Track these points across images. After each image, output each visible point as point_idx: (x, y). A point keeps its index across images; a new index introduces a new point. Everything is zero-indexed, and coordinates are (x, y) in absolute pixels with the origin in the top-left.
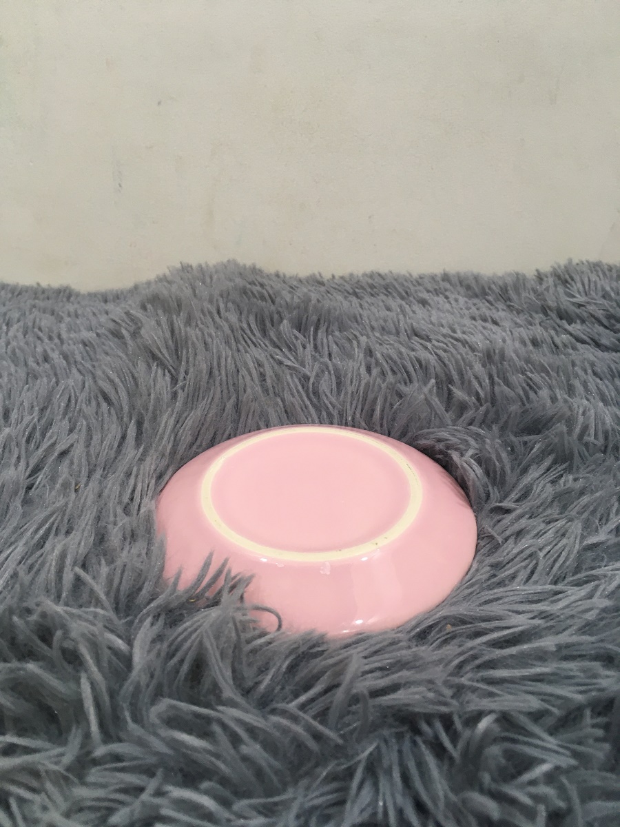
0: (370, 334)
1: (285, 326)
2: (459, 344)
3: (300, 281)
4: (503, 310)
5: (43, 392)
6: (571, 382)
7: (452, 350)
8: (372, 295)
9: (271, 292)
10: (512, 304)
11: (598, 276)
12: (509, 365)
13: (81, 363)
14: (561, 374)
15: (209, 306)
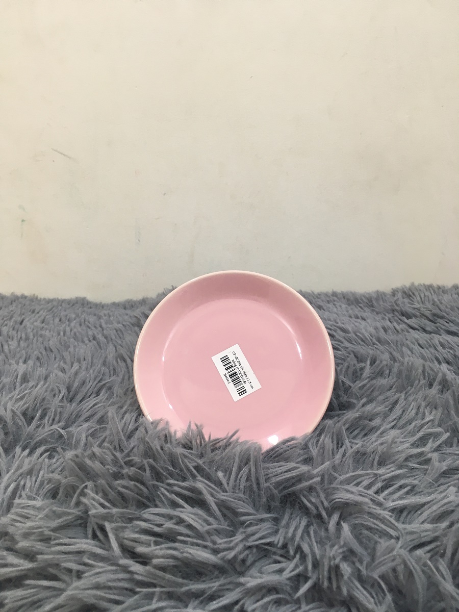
4: (369, 312)
10: (373, 309)
11: (431, 293)
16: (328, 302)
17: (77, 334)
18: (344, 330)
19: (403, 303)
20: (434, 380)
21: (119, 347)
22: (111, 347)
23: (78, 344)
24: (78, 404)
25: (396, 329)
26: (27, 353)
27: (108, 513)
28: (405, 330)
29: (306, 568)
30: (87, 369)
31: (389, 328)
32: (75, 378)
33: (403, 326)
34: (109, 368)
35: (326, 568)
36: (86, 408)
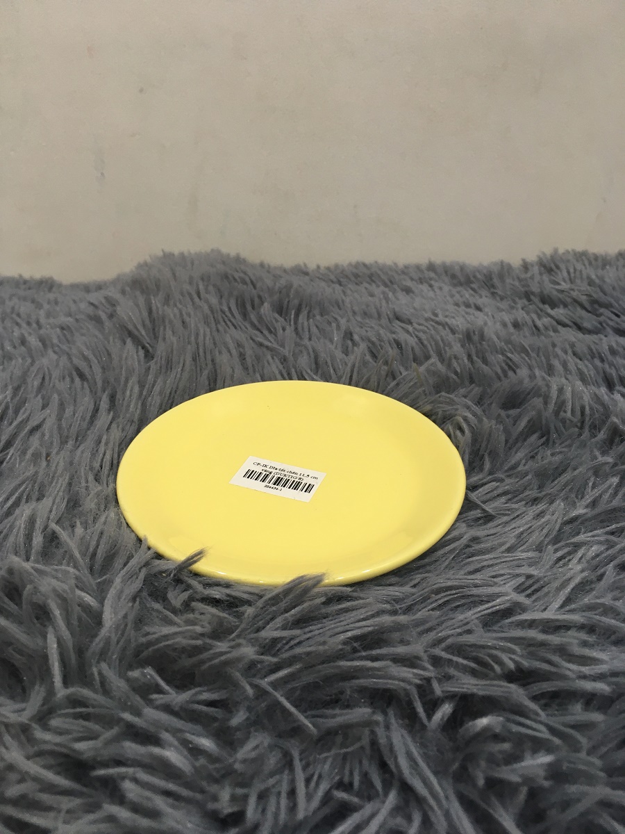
0: (352, 318)
1: (266, 309)
2: (440, 328)
3: (285, 271)
4: (486, 297)
5: (18, 373)
6: (552, 362)
7: (433, 332)
8: (357, 284)
9: (253, 278)
11: (584, 265)
12: (489, 346)
13: (58, 346)
14: (541, 354)
15: (188, 287)
19: (542, 281)
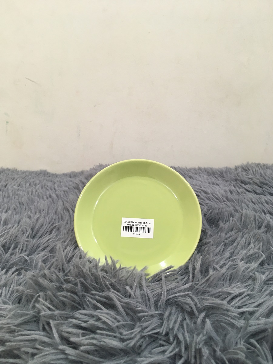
4: (221, 180)
10: (224, 178)
11: (259, 168)
14: (240, 202)
16: (196, 174)
17: (40, 193)
18: (206, 193)
19: (242, 175)
20: (262, 224)
21: (65, 202)
22: (60, 202)
23: (40, 201)
24: (38, 239)
25: (238, 192)
26: (7, 206)
27: (52, 314)
28: (244, 193)
29: (180, 350)
30: (44, 217)
31: (234, 191)
32: (37, 222)
33: (242, 190)
34: (58, 216)
35: (193, 350)
36: (42, 242)
